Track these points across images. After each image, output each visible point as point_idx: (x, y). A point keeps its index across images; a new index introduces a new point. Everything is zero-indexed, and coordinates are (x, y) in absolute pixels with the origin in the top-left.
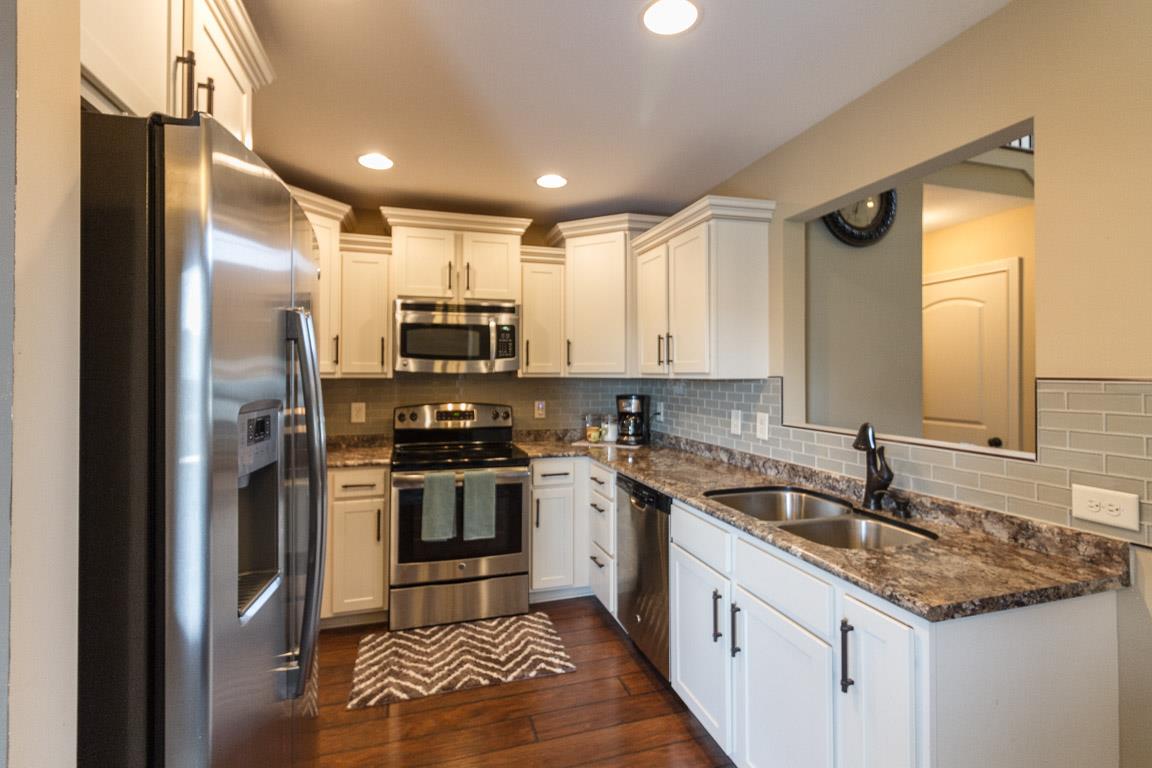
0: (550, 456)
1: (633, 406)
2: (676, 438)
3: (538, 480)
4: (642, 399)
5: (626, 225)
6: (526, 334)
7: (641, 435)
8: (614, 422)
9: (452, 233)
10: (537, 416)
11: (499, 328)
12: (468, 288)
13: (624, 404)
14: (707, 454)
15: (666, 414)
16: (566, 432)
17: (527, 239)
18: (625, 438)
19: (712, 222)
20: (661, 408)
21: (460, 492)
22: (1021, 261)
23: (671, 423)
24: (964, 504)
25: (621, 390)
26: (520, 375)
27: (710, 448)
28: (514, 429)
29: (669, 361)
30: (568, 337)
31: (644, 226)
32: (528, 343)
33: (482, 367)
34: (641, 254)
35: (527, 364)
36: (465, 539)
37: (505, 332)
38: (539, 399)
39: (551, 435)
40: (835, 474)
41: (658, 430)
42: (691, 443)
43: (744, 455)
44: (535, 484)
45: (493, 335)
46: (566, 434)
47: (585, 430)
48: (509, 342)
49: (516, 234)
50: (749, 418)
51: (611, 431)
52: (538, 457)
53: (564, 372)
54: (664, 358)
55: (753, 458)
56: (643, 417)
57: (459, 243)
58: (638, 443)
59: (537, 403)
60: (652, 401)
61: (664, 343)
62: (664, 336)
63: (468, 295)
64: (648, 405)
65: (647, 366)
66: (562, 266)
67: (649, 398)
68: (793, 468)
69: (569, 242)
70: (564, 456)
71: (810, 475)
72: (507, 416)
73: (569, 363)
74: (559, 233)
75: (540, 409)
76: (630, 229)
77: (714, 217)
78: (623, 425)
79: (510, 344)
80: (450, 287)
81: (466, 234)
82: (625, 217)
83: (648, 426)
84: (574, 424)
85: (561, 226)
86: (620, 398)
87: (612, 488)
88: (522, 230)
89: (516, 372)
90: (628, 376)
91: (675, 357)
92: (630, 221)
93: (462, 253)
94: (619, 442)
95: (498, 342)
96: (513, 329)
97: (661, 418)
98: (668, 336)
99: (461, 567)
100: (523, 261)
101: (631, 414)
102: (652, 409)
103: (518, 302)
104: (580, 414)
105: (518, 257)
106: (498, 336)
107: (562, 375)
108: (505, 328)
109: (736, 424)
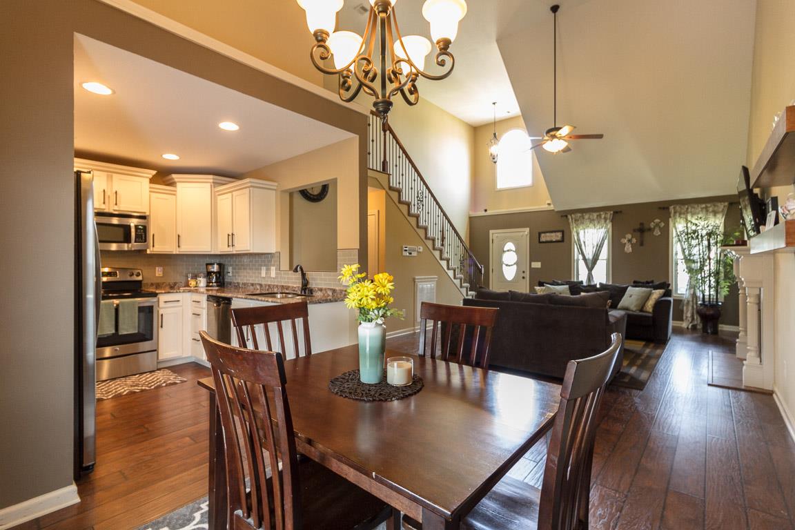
0: (169, 292)
1: (215, 268)
2: (238, 283)
3: (162, 304)
4: (220, 265)
5: (212, 181)
6: (152, 230)
7: (220, 282)
8: (204, 277)
9: (106, 173)
10: (157, 275)
11: (136, 227)
12: (116, 204)
13: (210, 267)
14: (251, 287)
15: (233, 273)
16: (175, 284)
17: (152, 181)
18: (211, 284)
19: (251, 189)
20: (230, 269)
21: (117, 310)
22: (379, 211)
23: (235, 276)
24: (324, 287)
25: (208, 260)
26: (148, 252)
27: (252, 285)
28: (143, 282)
29: (233, 245)
30: (178, 233)
31: (224, 182)
32: (153, 235)
33: (125, 247)
34: (219, 195)
35: (153, 246)
36: (120, 334)
37: (140, 229)
38: (159, 265)
39: (166, 285)
40: (295, 286)
41: (229, 281)
42: (244, 284)
43: (266, 285)
44: (160, 306)
45: (133, 230)
46: (175, 285)
47: (188, 281)
48: (142, 234)
49: (147, 177)
50: (268, 270)
51: (202, 282)
52: (162, 293)
53: (175, 251)
54: (230, 244)
55: (269, 286)
56: (221, 274)
57: (110, 178)
58: (218, 286)
59: (157, 268)
60: (226, 267)
61: (230, 237)
62: (230, 234)
63: (116, 208)
64: (224, 269)
65: (222, 248)
66: (174, 197)
67: (224, 265)
68: (283, 286)
69: (178, 184)
70: (177, 292)
71: (287, 288)
72: (138, 275)
73: (179, 246)
74: (173, 179)
75: (159, 272)
76: (213, 182)
77: (251, 186)
78: (210, 278)
79: (143, 236)
80: (104, 203)
81: (114, 175)
82: (211, 176)
83: (223, 279)
84: (180, 279)
85: (174, 176)
86: (207, 264)
87: (204, 303)
88: (151, 176)
89: (146, 250)
90: (212, 253)
91: (235, 243)
92: (213, 179)
93: (112, 186)
94: (207, 286)
95: (136, 234)
96: (145, 228)
97: (230, 274)
98: (233, 234)
99: (116, 350)
100: (150, 192)
101: (214, 272)
102: (226, 271)
103: (147, 214)
104: (184, 274)
105: (148, 190)
106: (136, 231)
107: (174, 253)
108: (140, 227)
109: (263, 274)
